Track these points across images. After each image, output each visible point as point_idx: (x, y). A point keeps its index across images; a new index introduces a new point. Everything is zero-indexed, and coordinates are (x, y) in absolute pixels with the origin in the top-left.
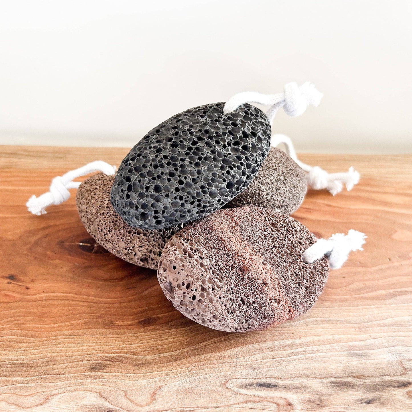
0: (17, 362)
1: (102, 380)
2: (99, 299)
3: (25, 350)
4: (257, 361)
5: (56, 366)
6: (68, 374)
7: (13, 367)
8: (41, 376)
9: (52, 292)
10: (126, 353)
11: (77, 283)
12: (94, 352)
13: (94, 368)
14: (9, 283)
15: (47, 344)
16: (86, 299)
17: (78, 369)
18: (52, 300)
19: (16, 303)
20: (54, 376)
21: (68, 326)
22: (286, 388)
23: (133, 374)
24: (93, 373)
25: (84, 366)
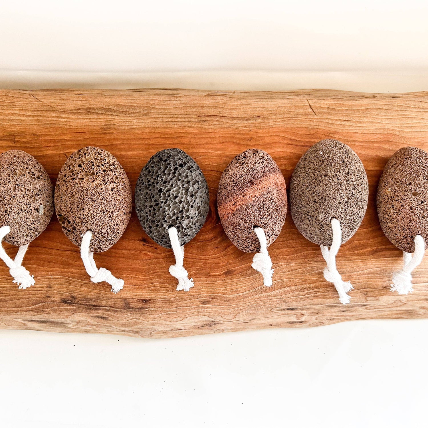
0: (164, 299)
1: (209, 309)
2: (199, 256)
4: (288, 298)
5: (184, 302)
6: (191, 306)
7: (163, 302)
8: (179, 308)
10: (219, 293)
12: (202, 293)
13: (204, 303)
14: (144, 245)
17: (196, 303)
19: (152, 260)
20: (184, 308)
22: (301, 309)
23: (224, 306)
24: (204, 306)
25: (198, 301)
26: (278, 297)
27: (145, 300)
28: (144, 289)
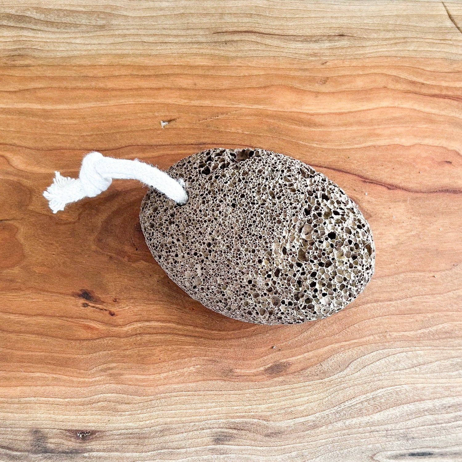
0: (126, 431)
1: (230, 455)
2: (209, 331)
3: (131, 414)
4: (412, 429)
5: (172, 437)
6: (189, 448)
7: (122, 439)
8: (159, 451)
9: (147, 321)
10: (253, 417)
11: (177, 305)
12: (214, 416)
13: (219, 439)
14: (85, 305)
15: (156, 405)
16: (193, 332)
17: (199, 440)
18: (149, 334)
19: (102, 339)
20: (173, 451)
21: (176, 377)
23: (266, 448)
24: (218, 447)
25: (206, 437)
26: (389, 427)
27: (82, 432)
28: (81, 407)
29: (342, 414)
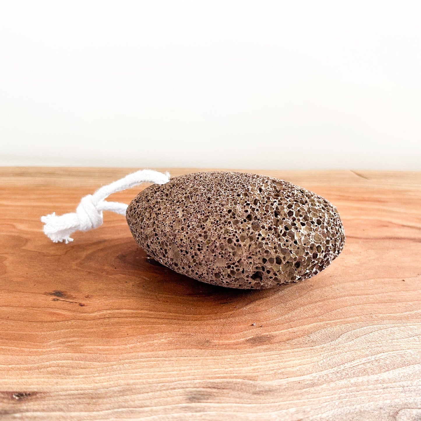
0: (76, 392)
1: (208, 413)
3: (86, 377)
5: (135, 396)
6: (155, 406)
7: (70, 399)
8: (115, 410)
9: (117, 309)
10: (236, 377)
11: (151, 299)
12: (189, 377)
15: (118, 369)
16: (166, 316)
17: (169, 399)
18: (119, 317)
19: (67, 321)
20: (134, 410)
23: (255, 405)
24: (193, 405)
25: (177, 396)
26: (405, 384)
27: (20, 394)
28: (27, 372)
29: (344, 374)
